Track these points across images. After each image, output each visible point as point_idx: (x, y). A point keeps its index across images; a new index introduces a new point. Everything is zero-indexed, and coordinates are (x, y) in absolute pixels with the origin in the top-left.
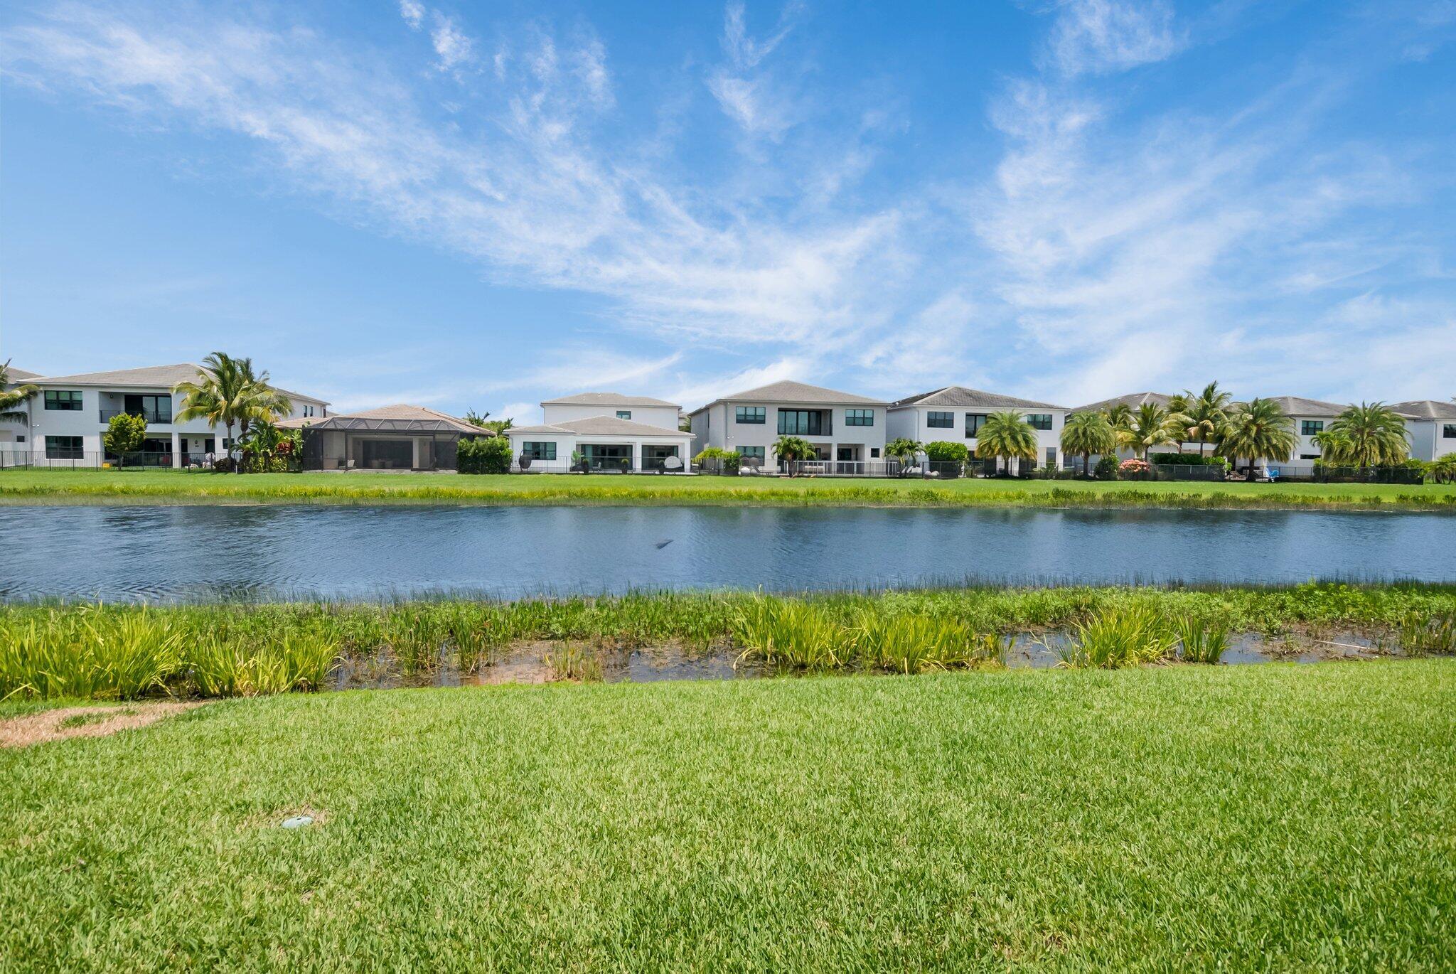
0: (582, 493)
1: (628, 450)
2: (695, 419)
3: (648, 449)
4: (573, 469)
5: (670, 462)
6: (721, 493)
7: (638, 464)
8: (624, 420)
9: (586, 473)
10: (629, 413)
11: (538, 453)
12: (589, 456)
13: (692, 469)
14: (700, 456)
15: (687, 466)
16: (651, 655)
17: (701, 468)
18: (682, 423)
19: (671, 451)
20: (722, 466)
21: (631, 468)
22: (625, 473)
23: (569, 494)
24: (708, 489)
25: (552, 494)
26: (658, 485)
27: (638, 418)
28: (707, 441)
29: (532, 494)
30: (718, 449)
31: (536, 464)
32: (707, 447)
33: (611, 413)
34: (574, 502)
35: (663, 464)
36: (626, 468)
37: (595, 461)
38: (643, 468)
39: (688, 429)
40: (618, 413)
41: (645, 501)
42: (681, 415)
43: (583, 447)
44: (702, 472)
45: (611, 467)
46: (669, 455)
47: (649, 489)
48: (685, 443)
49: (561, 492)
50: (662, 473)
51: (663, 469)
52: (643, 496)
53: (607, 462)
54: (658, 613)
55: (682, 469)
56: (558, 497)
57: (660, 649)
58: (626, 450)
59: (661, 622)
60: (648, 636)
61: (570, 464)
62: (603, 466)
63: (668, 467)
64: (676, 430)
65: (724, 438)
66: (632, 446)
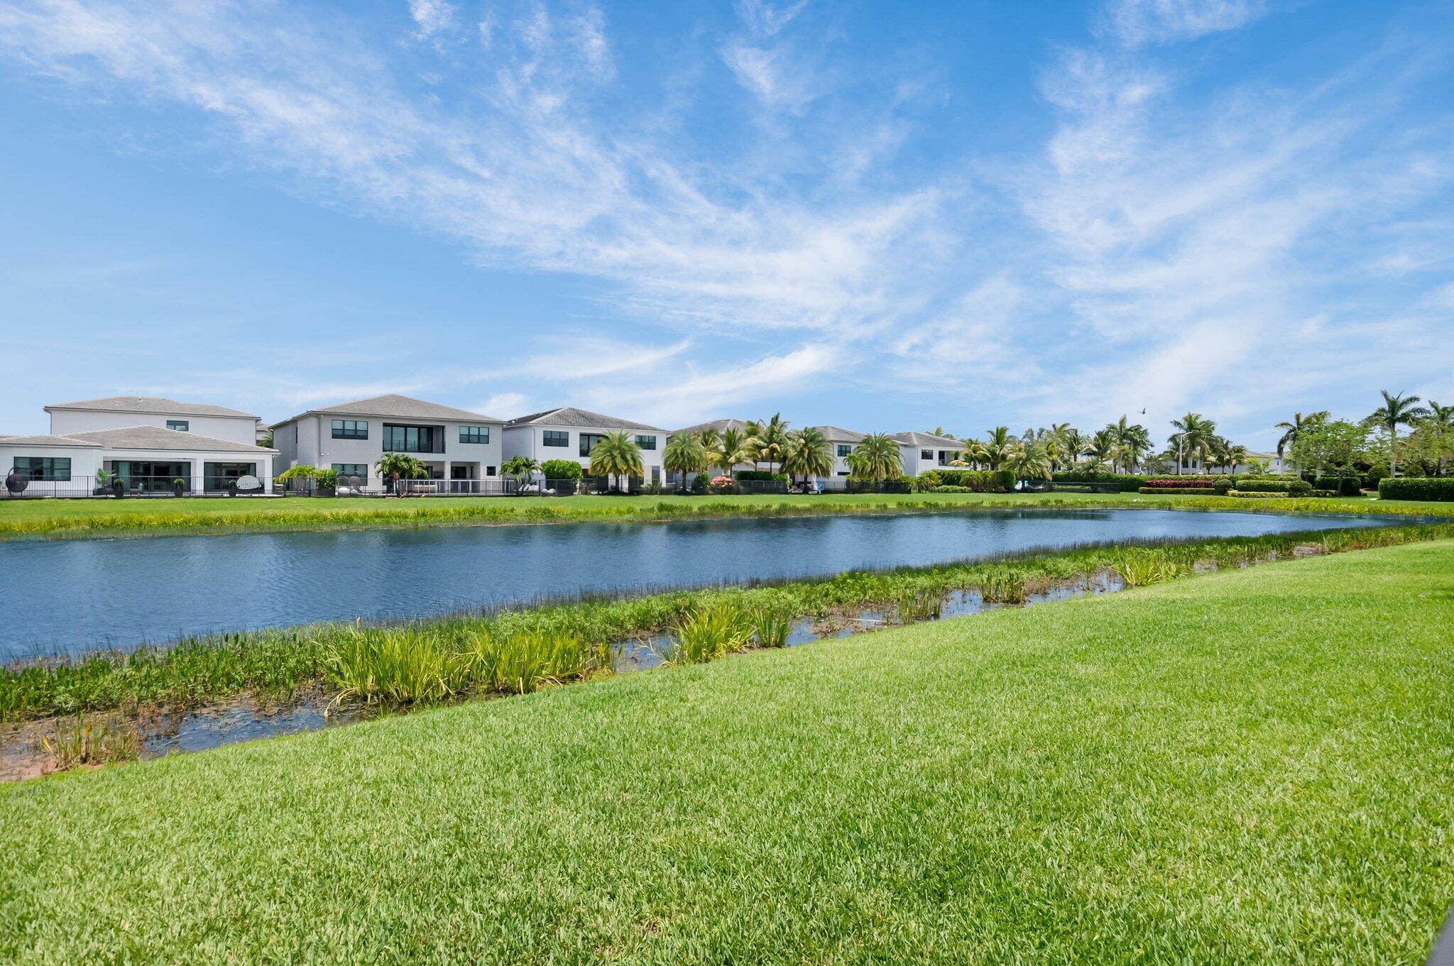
0: (113, 522)
1: (184, 468)
2: (278, 434)
3: (213, 469)
4: (98, 492)
5: (244, 482)
6: (313, 517)
7: (198, 484)
8: (178, 432)
9: (119, 496)
10: (185, 425)
11: (41, 472)
12: (125, 476)
13: (274, 490)
14: (286, 474)
15: (268, 487)
16: (213, 715)
17: (287, 489)
18: (261, 437)
19: (247, 469)
20: (314, 486)
21: (189, 489)
22: (179, 495)
23: (92, 524)
24: (296, 513)
25: (62, 524)
26: (225, 509)
27: (197, 429)
28: (295, 457)
29: (29, 526)
30: (308, 467)
31: (34, 486)
32: (294, 465)
33: (160, 423)
34: (96, 533)
35: (235, 484)
36: (182, 489)
37: (134, 483)
38: (206, 489)
39: (269, 444)
40: (169, 423)
41: (207, 529)
42: (259, 428)
43: (115, 465)
44: (288, 493)
45: (158, 488)
46: (243, 473)
47: (214, 514)
48: (265, 462)
49: (78, 523)
50: (232, 495)
51: (234, 491)
52: (206, 523)
53: (152, 483)
54: (223, 663)
55: (261, 489)
56: (74, 528)
57: (225, 707)
58: (182, 468)
59: (228, 674)
60: (209, 693)
61: (93, 486)
62: (146, 488)
63: (242, 488)
64: (253, 445)
65: (316, 455)
66: (189, 463)
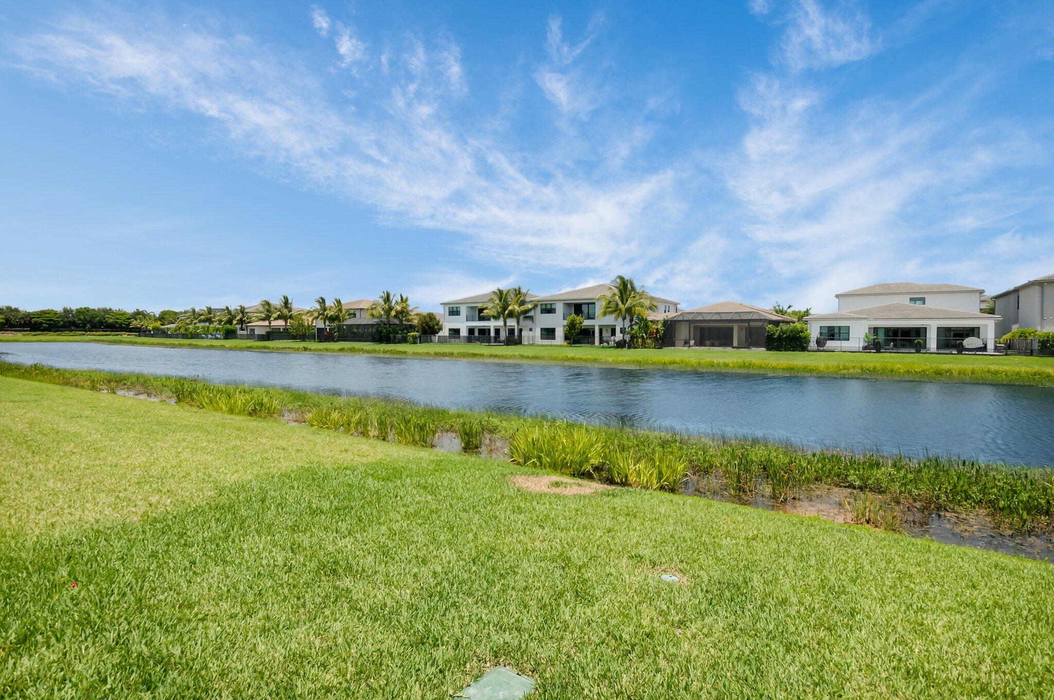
0: (875, 368)
1: (922, 333)
2: (999, 304)
3: (944, 332)
4: (865, 348)
5: (969, 342)
6: (1035, 374)
7: (932, 343)
8: (918, 305)
9: (878, 351)
10: (923, 300)
11: (833, 335)
12: (881, 337)
13: (996, 349)
14: (1007, 336)
15: (991, 346)
16: (954, 520)
17: (1009, 348)
18: (984, 306)
19: (973, 332)
20: (1036, 346)
21: (925, 347)
22: (918, 352)
23: (862, 369)
24: (1017, 369)
25: (845, 368)
26: (953, 363)
27: (933, 303)
28: (1016, 321)
29: (828, 368)
30: (1030, 330)
31: (830, 344)
32: (1015, 328)
33: (905, 300)
34: (867, 376)
35: (962, 344)
36: (920, 347)
37: (887, 342)
38: (938, 348)
39: (992, 311)
40: (911, 299)
41: (940, 377)
42: (982, 299)
43: (876, 330)
44: (1009, 352)
45: (904, 346)
46: (968, 336)
47: (945, 366)
48: (988, 326)
49: (854, 367)
50: (960, 353)
51: (961, 349)
52: (939, 373)
53: (899, 343)
54: (961, 483)
55: (984, 348)
56: (851, 371)
57: (964, 516)
58: (920, 332)
59: (966, 492)
60: (951, 502)
61: (862, 344)
62: (895, 346)
63: (967, 347)
64: (977, 312)
65: (1038, 318)
66: (926, 328)
